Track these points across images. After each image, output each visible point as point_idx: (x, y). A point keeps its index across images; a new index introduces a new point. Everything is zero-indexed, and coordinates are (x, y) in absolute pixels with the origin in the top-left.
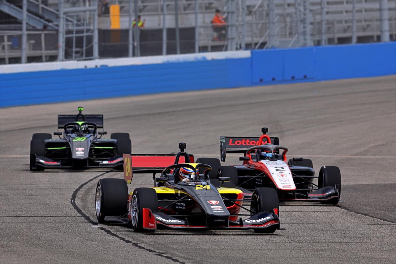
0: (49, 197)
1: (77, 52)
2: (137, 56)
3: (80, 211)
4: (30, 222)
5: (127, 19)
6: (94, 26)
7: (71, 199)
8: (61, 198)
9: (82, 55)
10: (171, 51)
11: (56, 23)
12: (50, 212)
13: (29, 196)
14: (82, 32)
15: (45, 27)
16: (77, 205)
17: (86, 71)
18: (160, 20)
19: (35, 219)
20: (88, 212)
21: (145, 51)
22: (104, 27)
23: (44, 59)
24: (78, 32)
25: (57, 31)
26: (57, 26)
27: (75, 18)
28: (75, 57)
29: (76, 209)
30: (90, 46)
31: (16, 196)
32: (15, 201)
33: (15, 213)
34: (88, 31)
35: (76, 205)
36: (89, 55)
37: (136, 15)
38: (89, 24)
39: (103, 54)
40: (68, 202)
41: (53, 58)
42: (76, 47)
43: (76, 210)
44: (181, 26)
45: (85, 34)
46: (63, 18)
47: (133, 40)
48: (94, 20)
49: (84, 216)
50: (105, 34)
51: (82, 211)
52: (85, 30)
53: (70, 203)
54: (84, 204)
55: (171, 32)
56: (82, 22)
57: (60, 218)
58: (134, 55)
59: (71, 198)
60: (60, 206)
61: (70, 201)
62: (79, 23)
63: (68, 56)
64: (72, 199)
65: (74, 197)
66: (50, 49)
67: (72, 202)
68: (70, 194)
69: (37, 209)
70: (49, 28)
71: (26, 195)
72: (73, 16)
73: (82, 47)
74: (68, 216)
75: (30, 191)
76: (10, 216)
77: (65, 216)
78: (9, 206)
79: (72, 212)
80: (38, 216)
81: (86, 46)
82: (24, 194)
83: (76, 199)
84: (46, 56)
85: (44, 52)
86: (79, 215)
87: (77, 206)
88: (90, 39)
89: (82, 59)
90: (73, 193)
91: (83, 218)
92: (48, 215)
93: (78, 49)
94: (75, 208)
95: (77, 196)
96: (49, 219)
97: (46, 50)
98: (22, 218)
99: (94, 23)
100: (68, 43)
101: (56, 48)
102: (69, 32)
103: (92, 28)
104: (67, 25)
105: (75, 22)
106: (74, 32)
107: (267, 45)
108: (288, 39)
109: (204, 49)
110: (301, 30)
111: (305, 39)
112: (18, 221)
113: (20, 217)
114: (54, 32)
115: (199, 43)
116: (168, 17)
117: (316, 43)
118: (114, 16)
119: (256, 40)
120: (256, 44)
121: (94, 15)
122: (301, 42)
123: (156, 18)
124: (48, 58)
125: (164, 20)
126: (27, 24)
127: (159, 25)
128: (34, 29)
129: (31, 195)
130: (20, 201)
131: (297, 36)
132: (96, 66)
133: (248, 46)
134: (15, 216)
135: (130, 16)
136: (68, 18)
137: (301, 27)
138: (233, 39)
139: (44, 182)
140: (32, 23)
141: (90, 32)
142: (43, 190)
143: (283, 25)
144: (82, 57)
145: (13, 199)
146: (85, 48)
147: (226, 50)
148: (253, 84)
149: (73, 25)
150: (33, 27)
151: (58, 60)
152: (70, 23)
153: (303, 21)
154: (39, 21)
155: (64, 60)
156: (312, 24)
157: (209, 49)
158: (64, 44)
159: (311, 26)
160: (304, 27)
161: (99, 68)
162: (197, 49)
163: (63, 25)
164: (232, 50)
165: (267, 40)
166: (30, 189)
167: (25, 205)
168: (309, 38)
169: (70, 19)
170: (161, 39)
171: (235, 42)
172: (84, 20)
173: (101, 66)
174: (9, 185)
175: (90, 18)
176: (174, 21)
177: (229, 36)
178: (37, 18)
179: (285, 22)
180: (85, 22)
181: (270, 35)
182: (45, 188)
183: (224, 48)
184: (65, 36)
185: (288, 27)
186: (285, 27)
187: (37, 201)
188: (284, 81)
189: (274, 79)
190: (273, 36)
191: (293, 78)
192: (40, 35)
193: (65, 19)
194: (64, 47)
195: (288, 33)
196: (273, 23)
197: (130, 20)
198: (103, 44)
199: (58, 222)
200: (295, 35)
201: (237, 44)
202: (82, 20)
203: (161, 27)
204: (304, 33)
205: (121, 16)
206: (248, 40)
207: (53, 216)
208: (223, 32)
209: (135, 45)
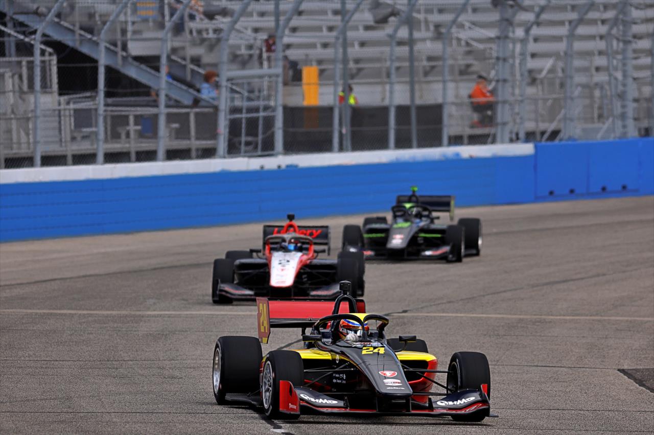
1: (248, 144)
2: (347, 150)
4: (170, 422)
5: (331, 89)
6: (276, 100)
9: (256, 147)
10: (403, 142)
13: (168, 379)
14: (257, 110)
15: (196, 102)
17: (261, 174)
18: (384, 91)
19: (179, 418)
21: (359, 144)
22: (295, 101)
23: (194, 153)
24: (250, 110)
25: (216, 108)
27: (246, 87)
28: (246, 152)
30: (269, 133)
31: (147, 380)
32: (145, 387)
33: (146, 407)
34: (266, 108)
36: (268, 148)
37: (344, 84)
38: (268, 98)
39: (291, 147)
41: (208, 153)
42: (247, 134)
44: (418, 102)
45: (262, 114)
46: (226, 87)
48: (277, 92)
50: (293, 114)
52: (261, 108)
55: (403, 111)
56: (257, 93)
57: (220, 415)
58: (341, 149)
62: (252, 96)
63: (233, 150)
66: (205, 139)
69: (182, 401)
70: (202, 103)
71: (165, 378)
72: (243, 83)
73: (256, 135)
74: (233, 413)
75: (171, 370)
76: (138, 411)
77: (227, 412)
78: (136, 396)
80: (183, 411)
81: (264, 133)
82: (160, 376)
84: (197, 150)
85: (195, 144)
86: (251, 410)
88: (269, 123)
89: (255, 154)
91: (257, 416)
92: (201, 410)
93: (250, 139)
96: (201, 418)
97: (197, 138)
98: (157, 416)
99: (276, 96)
100: (234, 128)
101: (214, 136)
102: (235, 110)
103: (272, 103)
104: (232, 99)
105: (246, 94)
106: (244, 111)
107: (561, 135)
108: (596, 125)
109: (456, 140)
110: (618, 110)
111: (624, 126)
112: (151, 419)
113: (154, 414)
114: (211, 110)
115: (449, 130)
116: (398, 88)
117: (643, 132)
118: (309, 84)
119: (543, 126)
120: (543, 133)
121: (277, 82)
122: (619, 131)
123: (379, 88)
124: (200, 153)
125: (391, 92)
126: (167, 96)
127: (383, 99)
128: (178, 104)
129: (173, 378)
130: (154, 387)
131: (611, 120)
132: (279, 167)
133: (530, 137)
134: (146, 411)
135: (335, 85)
136: (234, 87)
137: (618, 105)
138: (504, 124)
139: (194, 357)
140: (175, 95)
141: (270, 110)
142: (192, 370)
143: (587, 102)
144: (257, 151)
145: (143, 384)
146: (260, 137)
147: (493, 142)
148: (537, 199)
149: (242, 98)
150: (176, 101)
151: (216, 156)
152: (237, 96)
153: (622, 96)
154: (186, 91)
155: (226, 155)
156: (636, 100)
157: (466, 140)
158: (227, 130)
159: (635, 105)
160: (623, 106)
161: (283, 171)
162: (445, 140)
163: (226, 99)
164: (502, 142)
165: (562, 126)
166: (170, 368)
167: (162, 394)
168: (630, 123)
169: (238, 89)
170: (386, 123)
171: (508, 128)
172: (260, 91)
173: (288, 166)
174: (136, 360)
175: (269, 88)
176: (408, 95)
177: (499, 119)
178: (184, 87)
179: (592, 97)
180: (262, 94)
181: (565, 119)
182: (195, 365)
183: (490, 140)
184: (229, 117)
185: (596, 106)
186: (591, 106)
187: (181, 387)
188: (589, 195)
189: (572, 191)
190: (572, 120)
191: (604, 189)
192: (188, 114)
193: (229, 89)
194: (227, 135)
195: (596, 115)
196: (572, 99)
197: (335, 91)
198: (291, 130)
199: (216, 423)
200: (608, 118)
201: (511, 133)
202: (256, 90)
203: (386, 102)
204: (623, 116)
205: (321, 85)
206: (530, 126)
207: (209, 412)
208: (489, 113)
209: (344, 131)
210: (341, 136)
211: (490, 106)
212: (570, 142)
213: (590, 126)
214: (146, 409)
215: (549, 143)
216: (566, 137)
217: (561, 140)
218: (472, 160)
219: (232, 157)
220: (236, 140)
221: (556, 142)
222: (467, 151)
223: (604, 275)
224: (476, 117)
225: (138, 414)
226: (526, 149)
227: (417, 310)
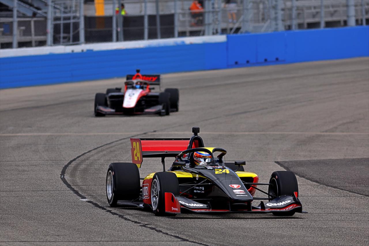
0: (40, 172)
1: (64, 38)
2: (121, 41)
3: (69, 186)
4: (23, 196)
5: (111, 6)
6: (80, 13)
7: (60, 174)
8: (51, 174)
9: (69, 40)
10: (152, 36)
11: (44, 11)
12: (42, 187)
13: (21, 172)
14: (69, 18)
15: (34, 15)
16: (66, 180)
17: (73, 55)
18: (141, 7)
19: (28, 194)
20: (77, 186)
22: (91, 13)
23: (34, 44)
24: (65, 19)
25: (46, 18)
26: (46, 13)
27: (63, 5)
28: (63, 42)
29: (66, 184)
30: (76, 31)
31: (9, 172)
32: (8, 177)
33: (9, 188)
34: (74, 17)
35: (65, 180)
36: (76, 40)
37: (119, 3)
38: (76, 11)
39: (89, 39)
40: (58, 178)
41: (42, 43)
42: (64, 32)
43: (65, 185)
44: (161, 13)
45: (72, 21)
46: (51, 6)
47: (117, 26)
48: (80, 8)
49: (73, 190)
50: (90, 21)
51: (71, 185)
52: (72, 18)
53: (60, 179)
54: (73, 179)
55: (152, 18)
56: (69, 9)
57: (51, 192)
58: (118, 40)
59: (61, 173)
60: (51, 181)
61: (60, 176)
62: (66, 11)
63: (56, 41)
64: (61, 175)
65: (63, 173)
66: (40, 35)
67: (62, 177)
68: (60, 170)
69: (29, 184)
70: (38, 15)
71: (19, 171)
72: (61, 4)
73: (69, 33)
74: (58, 190)
75: (23, 167)
76: (4, 190)
77: (55, 190)
78: (3, 181)
79: (62, 187)
80: (30, 190)
81: (73, 31)
82: (17, 170)
83: (65, 174)
84: (36, 42)
85: (34, 38)
86: (69, 189)
87: (66, 181)
88: (76, 26)
90: (62, 168)
91: (72, 192)
92: (40, 189)
93: (66, 35)
94: (64, 183)
95: (66, 171)
96: (40, 193)
97: (36, 35)
98: (15, 193)
99: (80, 10)
100: (56, 29)
101: (45, 33)
102: (57, 19)
103: (78, 15)
104: (55, 13)
105: (63, 10)
106: (62, 19)
107: (241, 30)
108: (261, 24)
109: (182, 34)
110: (273, 15)
111: (277, 25)
112: (12, 195)
113: (13, 192)
114: (43, 19)
115: (178, 28)
116: (149, 5)
117: (287, 28)
118: (99, 3)
119: (231, 26)
120: (231, 29)
121: (80, 3)
122: (273, 28)
123: (138, 5)
124: (37, 43)
125: (146, 7)
126: (18, 11)
127: (141, 12)
128: (24, 16)
129: (24, 171)
130: (13, 177)
131: (269, 21)
132: (82, 51)
133: (224, 31)
134: (8, 190)
135: (114, 4)
136: (56, 6)
137: (272, 13)
138: (209, 24)
139: (36, 159)
140: (22, 11)
141: (77, 18)
142: (35, 166)
143: (256, 11)
144: (69, 42)
145: (7, 175)
146: (71, 34)
147: (203, 34)
148: (229, 66)
149: (61, 12)
150: (23, 14)
151: (46, 45)
152: (57, 11)
153: (275, 7)
154: (29, 8)
155: (52, 45)
156: (283, 10)
157: (188, 34)
158: (53, 30)
159: (282, 12)
160: (276, 13)
161: (85, 53)
162: (176, 34)
163: (51, 12)
164: (209, 35)
165: (241, 25)
166: (22, 166)
167: (18, 180)
168: (280, 23)
169: (58, 7)
170: (143, 25)
171: (211, 27)
173: (87, 50)
174: (3, 162)
175: (76, 6)
176: (155, 9)
177: (206, 21)
178: (27, 6)
179: (258, 8)
180: (72, 9)
181: (243, 21)
182: (37, 164)
183: (202, 33)
184: (53, 23)
185: (261, 13)
186: (258, 13)
187: (29, 176)
188: (258, 63)
189: (248, 62)
190: (247, 21)
191: (266, 60)
192: (30, 22)
193: (53, 7)
194: (52, 33)
195: (260, 18)
196: (247, 9)
197: (114, 8)
198: (89, 30)
199: (49, 196)
200: (267, 20)
201: (213, 29)
202: (69, 7)
203: (143, 13)
204: (276, 19)
205: (105, 4)
206: (224, 26)
207: (45, 190)
208: (201, 18)
209: (119, 30)
210: (117, 33)
211: (201, 14)
212: (246, 34)
213: (257, 25)
214: (9, 189)
215: (235, 35)
216: (244, 31)
217: (242, 33)
218: (192, 45)
219: (56, 46)
220: (58, 36)
221: (239, 34)
222: (189, 40)
223: (267, 108)
224: (193, 21)
225: (4, 192)
226: (222, 38)
227: (162, 130)
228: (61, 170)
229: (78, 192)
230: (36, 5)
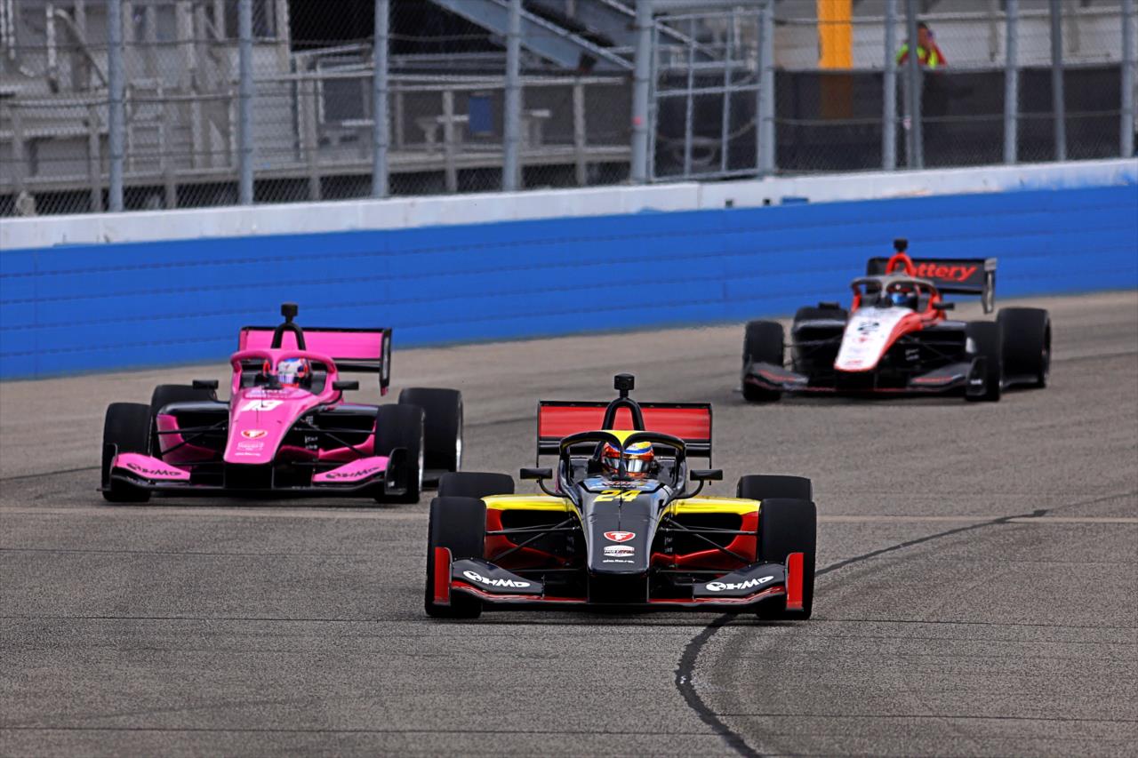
0: (599, 662)
1: (698, 153)
2: (914, 167)
3: (707, 716)
4: (532, 752)
5: (879, 34)
6: (759, 59)
7: (676, 672)
8: (642, 669)
9: (717, 160)
10: (1035, 148)
11: (624, 49)
12: (605, 717)
13: (528, 660)
14: (718, 79)
15: (587, 64)
16: (698, 692)
17: (729, 217)
18: (994, 37)
19: (552, 743)
20: (739, 718)
21: (940, 152)
22: (801, 60)
23: (582, 174)
24: (702, 80)
25: (630, 76)
26: (630, 57)
27: (693, 29)
28: (694, 170)
29: (696, 709)
30: (745, 129)
31: (482, 660)
32: (479, 677)
33: (480, 718)
34: (738, 76)
35: (694, 692)
36: (742, 161)
37: (908, 22)
38: (743, 53)
39: (791, 160)
40: (665, 684)
41: (613, 173)
42: (698, 132)
43: (694, 713)
44: (1069, 60)
45: (729, 88)
46: (652, 29)
47: (900, 111)
48: (761, 39)
49: (724, 732)
50: (793, 86)
51: (715, 714)
52: (728, 75)
53: (673, 688)
54: (723, 689)
55: (1034, 80)
56: (718, 44)
57: (640, 738)
58: (902, 163)
59: (678, 668)
60: (640, 696)
61: (674, 677)
62: (706, 48)
63: (667, 165)
64: (679, 673)
65: (687, 665)
66: (605, 142)
67: (682, 682)
68: (673, 654)
69: (558, 706)
70: (601, 66)
71: (520, 656)
72: (687, 22)
73: (717, 134)
74: (668, 733)
75: (533, 641)
76: (463, 728)
77: (655, 731)
78: (458, 695)
79: (681, 720)
80: (560, 729)
81: (731, 131)
82: (510, 652)
83: (694, 672)
84: (590, 166)
85: (585, 152)
86: (707, 727)
87: (698, 698)
88: (745, 106)
89: (716, 175)
90: (683, 649)
91: (719, 739)
92: (598, 726)
93: (704, 142)
94: (690, 704)
95: (699, 659)
96: (599, 743)
97: (590, 142)
98: (504, 738)
99: (759, 49)
100: (669, 116)
101: (626, 135)
102: (671, 80)
103: (752, 65)
104: (665, 57)
105: (695, 45)
106: (691, 82)
112: (491, 746)
113: (498, 735)
114: (619, 80)
116: (1024, 30)
118: (831, 23)
121: (761, 20)
123: (983, 31)
124: (595, 172)
125: (1010, 40)
126: (523, 49)
127: (993, 56)
128: (548, 68)
129: (537, 656)
130: (497, 677)
132: (767, 202)
134: (480, 729)
135: (889, 24)
136: (668, 30)
140: (542, 49)
141: (748, 79)
144: (719, 169)
145: (474, 669)
146: (726, 137)
149: (687, 53)
150: (545, 61)
151: (631, 181)
152: (674, 48)
154: (565, 38)
155: (654, 179)
158: (654, 122)
161: (776, 209)
162: (1128, 143)
163: (652, 54)
166: (532, 636)
167: (515, 691)
169: (676, 34)
170: (999, 106)
172: (724, 39)
173: (786, 200)
175: (746, 32)
176: (1046, 44)
178: (561, 31)
180: (729, 45)
184: (657, 94)
187: (556, 677)
192: (569, 89)
193: (657, 36)
194: (653, 133)
197: (890, 41)
198: (793, 122)
202: (717, 36)
203: (1000, 61)
205: (855, 24)
207: (615, 730)
209: (907, 125)
210: (901, 134)
214: (480, 724)
219: (666, 182)
220: (674, 143)
225: (463, 734)
227: (1066, 510)
228: (679, 657)
229: (742, 741)
230: (592, 29)
